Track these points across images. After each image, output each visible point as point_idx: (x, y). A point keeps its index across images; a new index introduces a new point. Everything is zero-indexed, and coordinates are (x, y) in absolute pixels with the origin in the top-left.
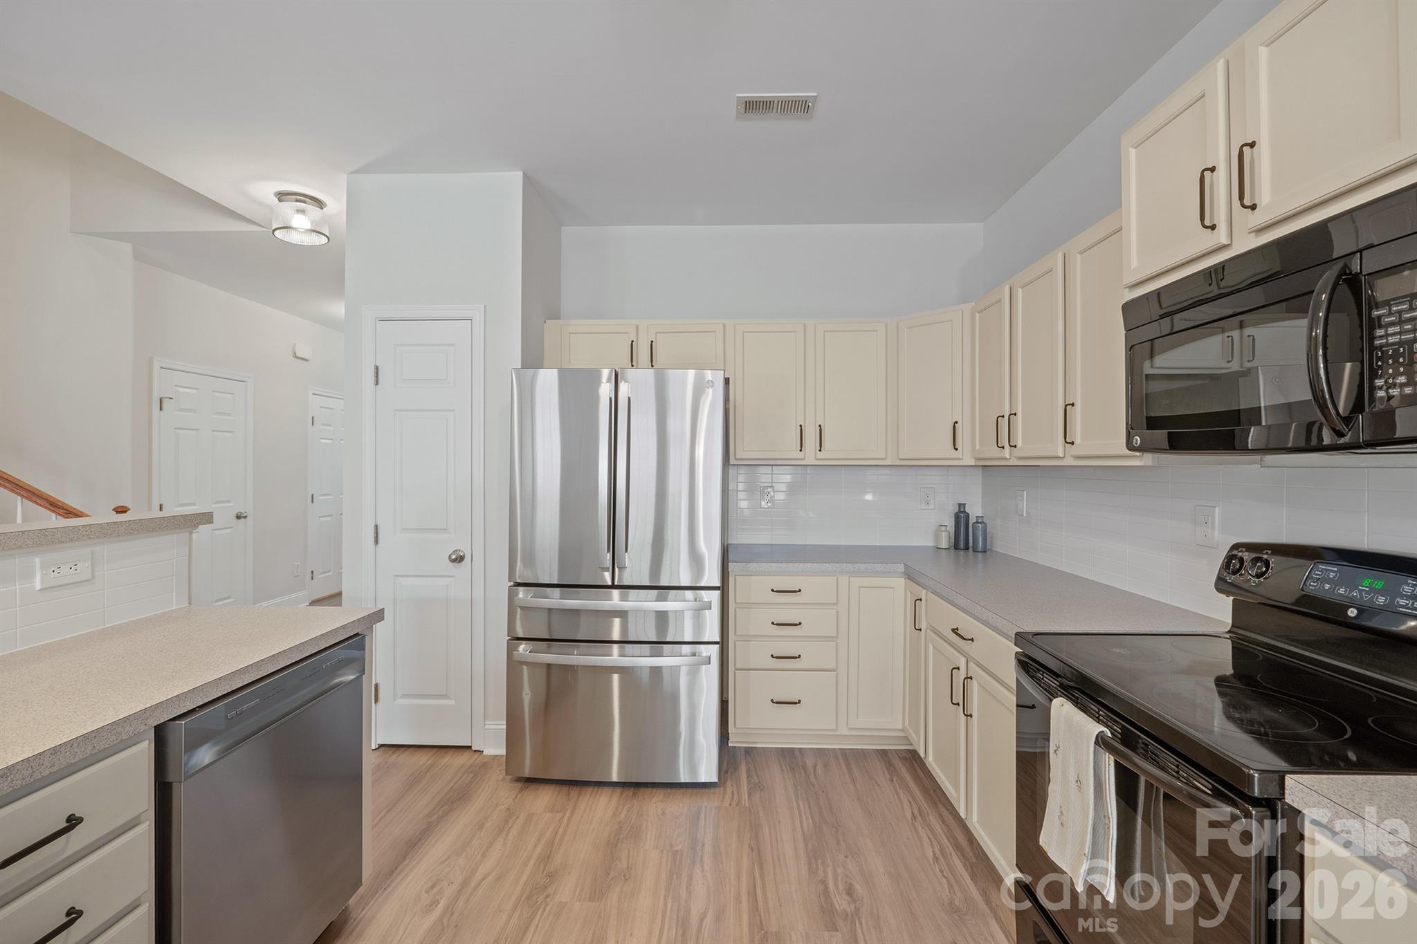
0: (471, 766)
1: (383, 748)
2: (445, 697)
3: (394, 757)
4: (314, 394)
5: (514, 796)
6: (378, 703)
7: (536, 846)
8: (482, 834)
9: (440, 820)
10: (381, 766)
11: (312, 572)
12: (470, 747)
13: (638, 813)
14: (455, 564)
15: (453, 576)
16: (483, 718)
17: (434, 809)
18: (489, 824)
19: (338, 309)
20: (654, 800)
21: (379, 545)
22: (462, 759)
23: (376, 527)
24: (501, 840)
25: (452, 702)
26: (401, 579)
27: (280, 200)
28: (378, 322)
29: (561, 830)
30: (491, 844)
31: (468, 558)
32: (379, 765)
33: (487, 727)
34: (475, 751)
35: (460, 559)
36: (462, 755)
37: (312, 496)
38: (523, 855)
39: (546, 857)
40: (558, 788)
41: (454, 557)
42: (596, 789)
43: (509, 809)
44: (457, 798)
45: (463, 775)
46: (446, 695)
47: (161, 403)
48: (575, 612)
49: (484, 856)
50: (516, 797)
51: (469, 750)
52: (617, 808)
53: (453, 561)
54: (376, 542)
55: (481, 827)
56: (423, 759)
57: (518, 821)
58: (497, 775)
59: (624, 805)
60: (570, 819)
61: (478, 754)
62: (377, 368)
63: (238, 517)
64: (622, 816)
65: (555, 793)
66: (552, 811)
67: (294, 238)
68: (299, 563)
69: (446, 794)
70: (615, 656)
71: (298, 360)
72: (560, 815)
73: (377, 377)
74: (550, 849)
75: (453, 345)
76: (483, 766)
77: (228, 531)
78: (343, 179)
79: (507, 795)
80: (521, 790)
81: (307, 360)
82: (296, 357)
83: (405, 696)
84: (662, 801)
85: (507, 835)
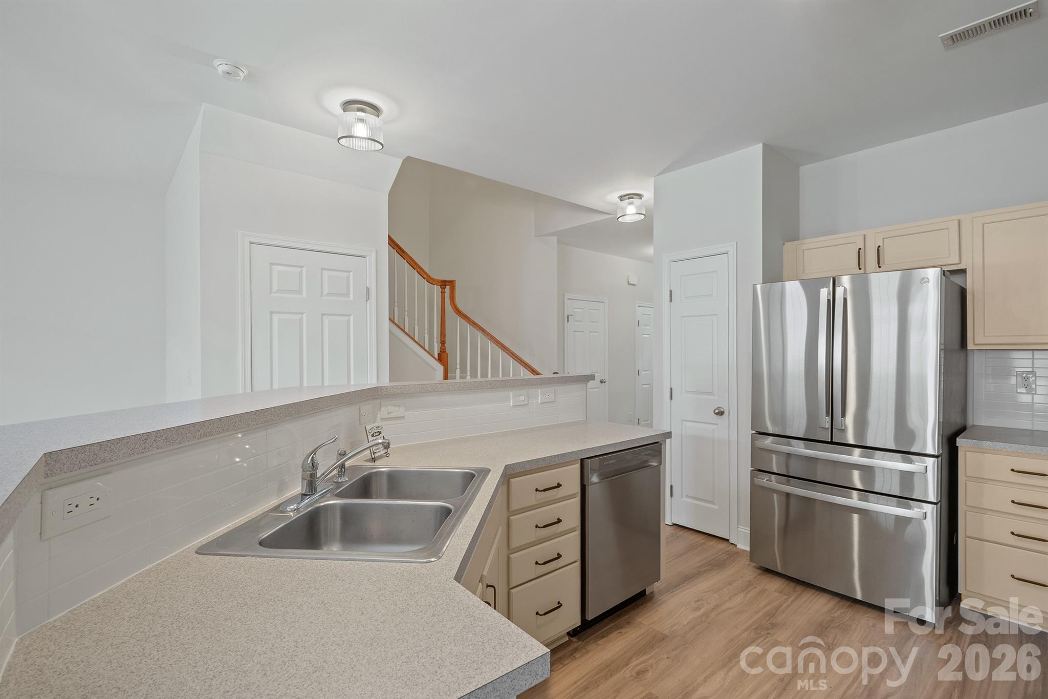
0: (729, 551)
1: (675, 526)
2: (712, 503)
3: (681, 532)
4: (639, 306)
5: (755, 576)
6: (672, 498)
7: (766, 606)
8: (731, 588)
9: (705, 572)
10: (674, 534)
11: (639, 419)
12: (728, 540)
13: (850, 618)
14: (718, 416)
15: (717, 424)
16: (736, 522)
17: (702, 566)
18: (735, 584)
19: (650, 251)
20: (867, 615)
21: (673, 400)
22: (722, 546)
23: (671, 389)
24: (742, 595)
25: (716, 507)
26: (685, 422)
27: (621, 200)
28: (671, 263)
29: (785, 605)
30: (735, 595)
31: (726, 413)
32: (672, 534)
33: (739, 529)
34: (732, 544)
35: (721, 413)
36: (723, 543)
37: (639, 371)
38: (755, 608)
39: (772, 614)
40: (788, 582)
41: (717, 411)
42: (817, 593)
43: (750, 581)
44: (716, 565)
45: (722, 554)
46: (713, 502)
47: (568, 318)
48: (815, 460)
49: (730, 599)
50: (756, 577)
51: (727, 542)
52: (832, 609)
53: (717, 414)
54: (671, 398)
55: (730, 584)
56: (699, 539)
57: (755, 590)
58: (745, 560)
59: (839, 609)
60: (793, 602)
61: (733, 546)
62: (671, 291)
63: (601, 382)
64: (836, 615)
65: (785, 584)
66: (780, 592)
67: (627, 219)
68: (631, 413)
69: (710, 561)
70: (854, 500)
71: (631, 286)
72: (787, 597)
73: (671, 297)
74: (775, 612)
75: (715, 271)
76: (735, 554)
77: (597, 390)
78: (651, 181)
79: (750, 574)
80: (760, 574)
81: (635, 285)
82: (629, 284)
83: (688, 497)
84: (875, 618)
85: (747, 594)
